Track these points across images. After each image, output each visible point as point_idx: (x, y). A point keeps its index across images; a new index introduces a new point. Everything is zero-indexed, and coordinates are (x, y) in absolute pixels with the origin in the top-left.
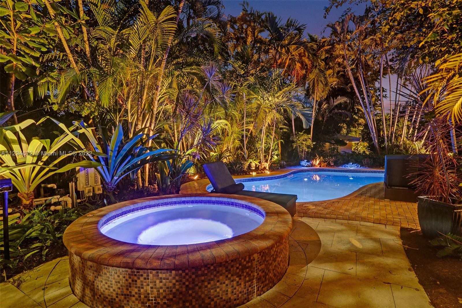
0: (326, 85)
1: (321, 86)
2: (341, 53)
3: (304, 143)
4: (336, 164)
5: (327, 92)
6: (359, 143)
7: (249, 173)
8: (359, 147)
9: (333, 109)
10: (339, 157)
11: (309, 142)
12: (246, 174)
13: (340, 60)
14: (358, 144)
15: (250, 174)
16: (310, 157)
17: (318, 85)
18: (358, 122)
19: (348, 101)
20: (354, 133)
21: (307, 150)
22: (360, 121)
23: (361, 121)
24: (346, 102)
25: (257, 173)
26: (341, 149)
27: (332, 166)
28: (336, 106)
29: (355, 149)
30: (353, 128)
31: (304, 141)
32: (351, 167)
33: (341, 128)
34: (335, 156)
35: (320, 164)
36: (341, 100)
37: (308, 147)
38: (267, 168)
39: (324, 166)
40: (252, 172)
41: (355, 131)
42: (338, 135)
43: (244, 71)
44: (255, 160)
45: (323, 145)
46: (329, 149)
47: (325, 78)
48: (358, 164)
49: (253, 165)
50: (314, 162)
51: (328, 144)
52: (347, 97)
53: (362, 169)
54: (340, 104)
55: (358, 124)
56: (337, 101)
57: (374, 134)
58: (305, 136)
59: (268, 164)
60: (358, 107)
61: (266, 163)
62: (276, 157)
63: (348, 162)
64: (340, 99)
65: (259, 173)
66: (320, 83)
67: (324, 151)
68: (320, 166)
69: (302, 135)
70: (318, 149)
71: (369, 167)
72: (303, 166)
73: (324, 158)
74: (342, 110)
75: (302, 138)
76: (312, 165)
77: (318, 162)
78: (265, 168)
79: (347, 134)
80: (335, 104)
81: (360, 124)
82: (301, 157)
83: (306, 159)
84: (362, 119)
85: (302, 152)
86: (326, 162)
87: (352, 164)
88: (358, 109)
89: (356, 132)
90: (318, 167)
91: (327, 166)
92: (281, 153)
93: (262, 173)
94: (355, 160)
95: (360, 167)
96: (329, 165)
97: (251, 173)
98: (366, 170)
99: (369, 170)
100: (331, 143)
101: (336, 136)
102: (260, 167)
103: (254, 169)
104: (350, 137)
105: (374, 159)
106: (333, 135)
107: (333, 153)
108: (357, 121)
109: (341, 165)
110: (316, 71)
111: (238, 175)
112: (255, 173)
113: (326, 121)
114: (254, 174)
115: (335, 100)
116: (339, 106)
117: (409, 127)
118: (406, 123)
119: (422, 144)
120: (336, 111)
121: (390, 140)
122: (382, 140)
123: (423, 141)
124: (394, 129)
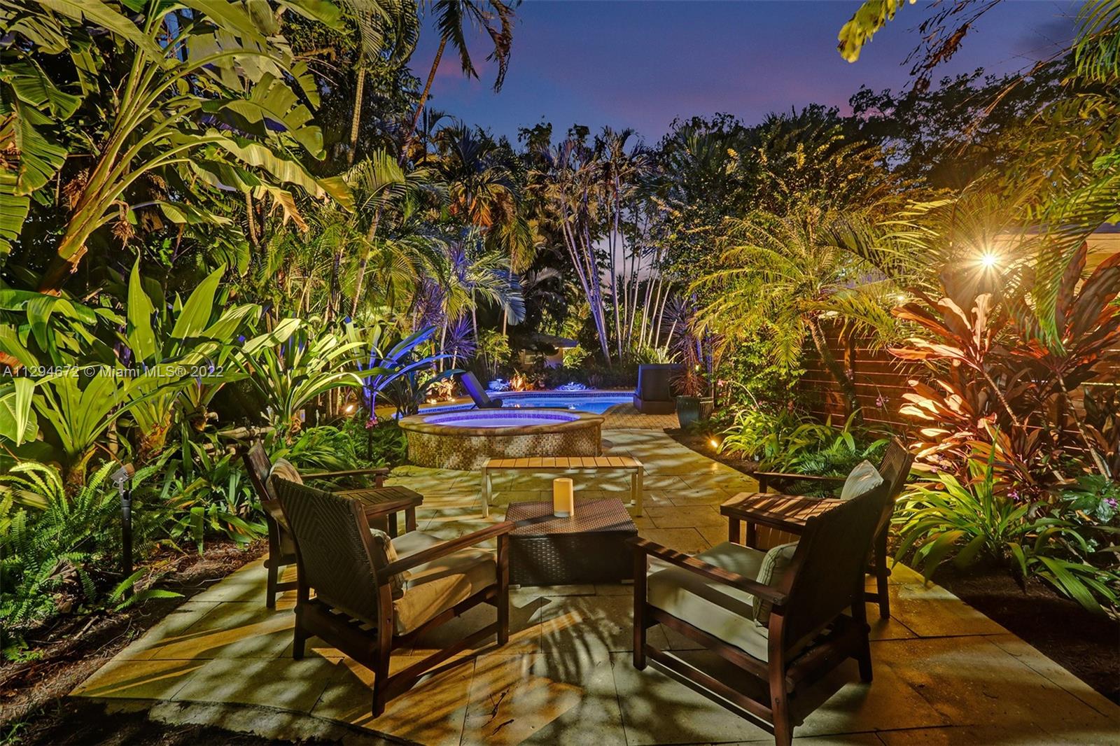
0: (530, 247)
1: (521, 248)
2: (555, 196)
3: (497, 348)
4: (549, 385)
5: (529, 260)
9: (535, 288)
10: (551, 373)
11: (505, 348)
13: (551, 208)
14: (572, 350)
16: (506, 373)
17: (517, 248)
19: (560, 278)
21: (501, 362)
24: (555, 278)
25: (438, 401)
27: (542, 389)
28: (540, 284)
32: (572, 388)
34: (544, 371)
35: (522, 386)
36: (548, 273)
37: (503, 356)
39: (530, 389)
42: (540, 335)
45: (517, 352)
47: (529, 236)
48: (582, 383)
49: (430, 387)
50: (514, 384)
51: (524, 352)
52: (558, 269)
53: (589, 391)
54: (545, 281)
56: (541, 275)
57: (601, 334)
59: (451, 386)
60: (568, 284)
61: (448, 384)
63: (566, 382)
65: (440, 401)
66: (520, 244)
67: (519, 364)
68: (524, 390)
71: (599, 388)
72: (495, 390)
73: (528, 376)
74: (548, 291)
75: (492, 341)
76: (511, 388)
77: (520, 382)
78: (447, 392)
79: (557, 334)
80: (539, 279)
82: (491, 374)
83: (500, 378)
85: (492, 365)
86: (532, 382)
87: (574, 384)
89: (572, 328)
90: (521, 391)
91: (534, 388)
93: (443, 400)
94: (577, 378)
95: (586, 389)
96: (537, 387)
100: (532, 350)
101: (537, 338)
102: (441, 391)
103: (430, 393)
104: (560, 339)
106: (531, 335)
107: (541, 367)
109: (557, 386)
112: (435, 401)
114: (433, 402)
115: (539, 274)
116: (543, 284)
117: (648, 326)
118: (645, 319)
119: (665, 351)
120: (540, 292)
121: (624, 346)
122: (613, 345)
123: (667, 348)
124: (629, 329)
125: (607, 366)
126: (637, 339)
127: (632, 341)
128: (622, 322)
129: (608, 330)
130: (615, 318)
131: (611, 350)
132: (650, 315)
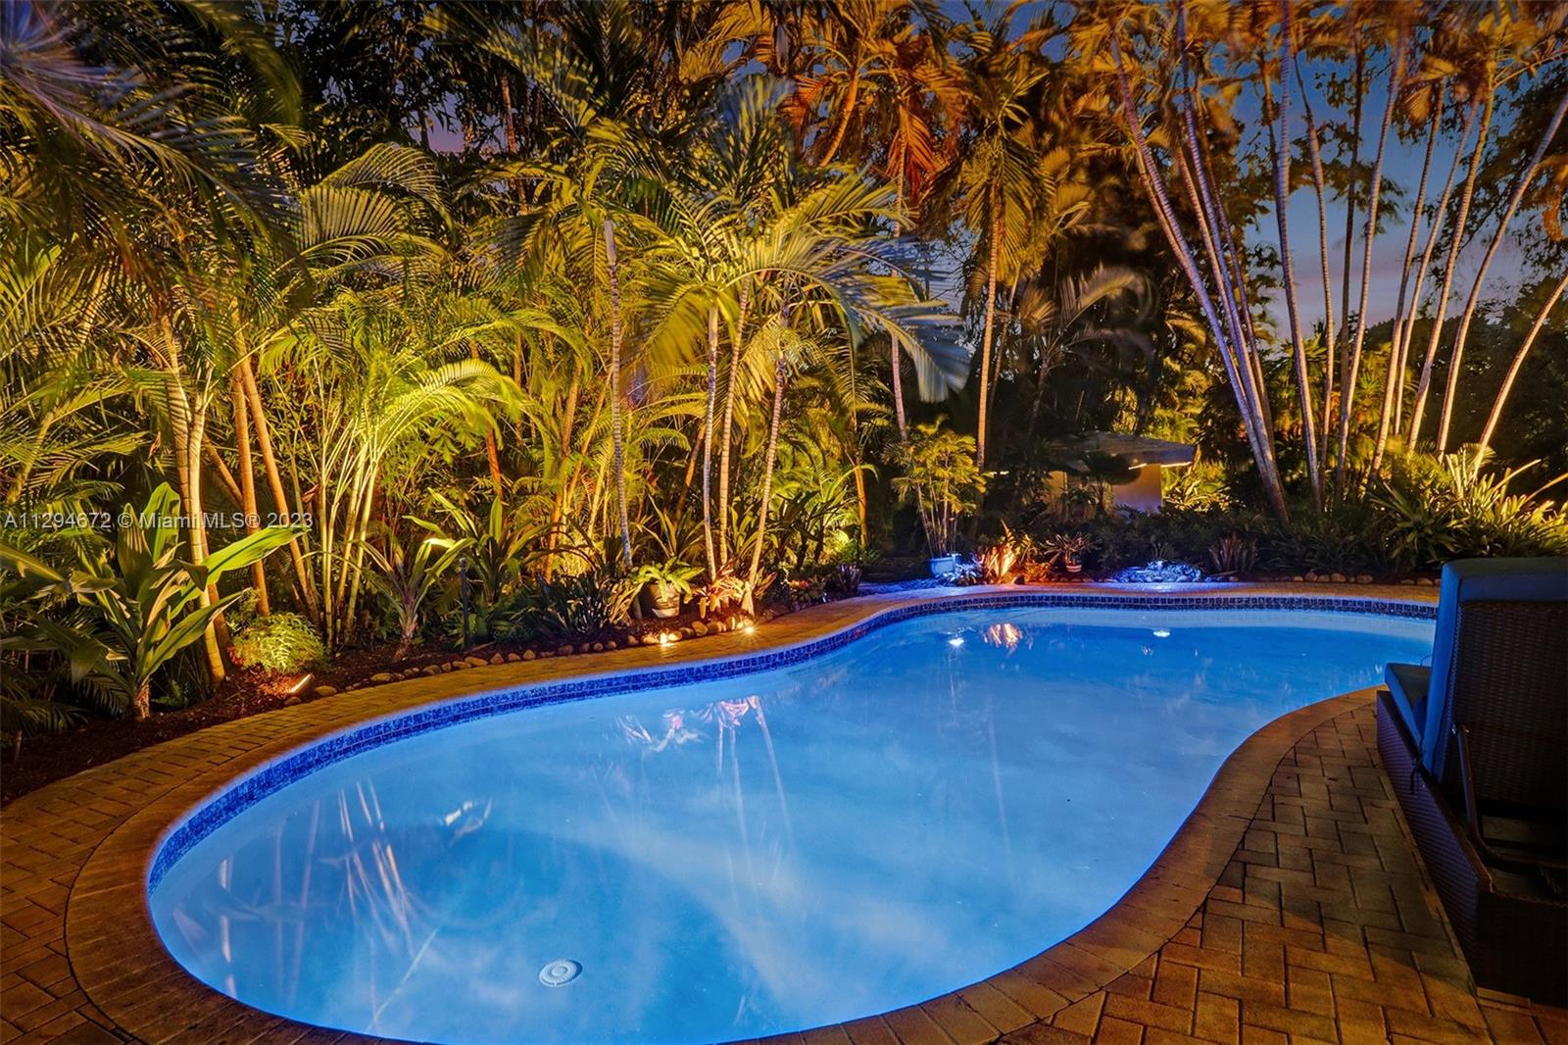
0: (1040, 212)
1: (1015, 215)
2: (1099, 65)
3: (941, 472)
4: (1094, 566)
5: (1043, 247)
6: (1185, 469)
7: (639, 637)
8: (1186, 483)
9: (1078, 325)
10: (1105, 533)
11: (967, 470)
12: (624, 644)
13: (1098, 103)
14: (1183, 470)
15: (642, 644)
16: (974, 538)
17: (1001, 215)
18: (1183, 383)
19: (1140, 289)
20: (1167, 431)
21: (956, 509)
22: (1189, 380)
23: (1195, 379)
24: (1129, 293)
25: (685, 637)
26: (1113, 495)
27: (1071, 577)
28: (1090, 311)
29: (1172, 493)
30: (1164, 406)
31: (942, 464)
32: (1161, 580)
33: (1114, 410)
34: (1085, 528)
35: (1017, 569)
36: (1112, 284)
37: (965, 492)
38: (748, 605)
39: (1035, 579)
40: (656, 631)
41: (1172, 422)
42: (1103, 436)
43: (591, 104)
44: (673, 569)
45: (1038, 479)
46: (1064, 497)
47: (1036, 183)
48: (1192, 563)
49: (665, 593)
50: (992, 563)
51: (1059, 477)
52: (1135, 270)
53: (1211, 588)
54: (1103, 302)
55: (1184, 394)
56: (1093, 287)
57: (1254, 424)
58: (951, 444)
59: (749, 586)
60: (1179, 322)
61: (737, 583)
62: (843, 538)
63: (1142, 558)
64: (1106, 281)
65: (694, 636)
66: (1012, 206)
67: (1043, 506)
68: (1020, 581)
69: (935, 437)
70: (1019, 497)
71: (1243, 580)
72: (944, 582)
73: (1036, 541)
74: (1113, 328)
75: (933, 453)
76: (983, 577)
77: (1009, 560)
78: (735, 606)
79: (1138, 432)
80: (1087, 301)
81: (1192, 394)
82: (935, 538)
83: (957, 551)
84: (1197, 374)
85: (939, 515)
86: (1047, 558)
87: (1165, 566)
88: (1178, 330)
89: (1176, 424)
90: (1010, 586)
91: (1049, 577)
92: (867, 519)
93: (713, 632)
94: (1178, 546)
95: (1202, 579)
96: (1059, 572)
97: (649, 638)
98: (1230, 595)
99: (1245, 595)
100: (1072, 472)
101: (1092, 442)
102: (703, 604)
103: (669, 613)
104: (1152, 442)
105: (1263, 541)
106: (1083, 438)
107: (1077, 517)
108: (1175, 379)
109: (1116, 569)
110: (992, 149)
111: (577, 651)
112: (673, 637)
113: (1048, 379)
114: (667, 640)
115: (1084, 284)
116: (1100, 313)
117: (1411, 396)
118: (1398, 376)
119: (1478, 462)
120: (1090, 332)
121: (1326, 451)
122: (1291, 451)
123: (1484, 450)
124: (1343, 400)
125: (1271, 511)
126: (1372, 431)
127: (1353, 440)
128: (1320, 387)
129: (1274, 410)
130: (1295, 379)
131: (1283, 465)
132: (1416, 365)
